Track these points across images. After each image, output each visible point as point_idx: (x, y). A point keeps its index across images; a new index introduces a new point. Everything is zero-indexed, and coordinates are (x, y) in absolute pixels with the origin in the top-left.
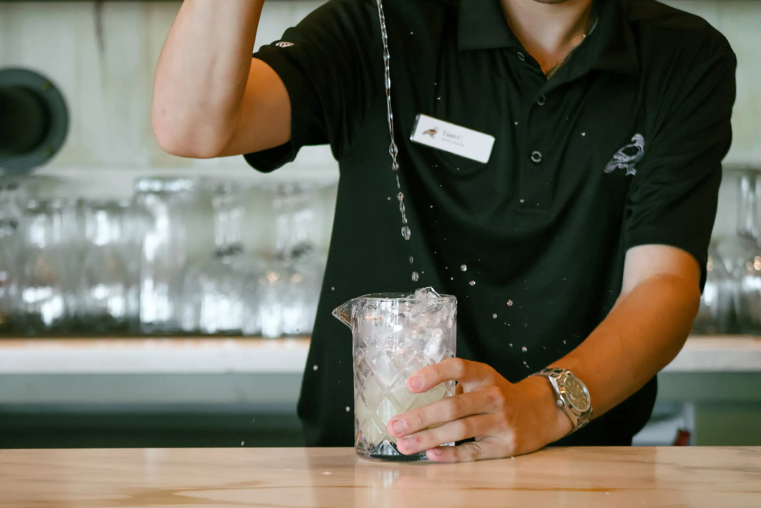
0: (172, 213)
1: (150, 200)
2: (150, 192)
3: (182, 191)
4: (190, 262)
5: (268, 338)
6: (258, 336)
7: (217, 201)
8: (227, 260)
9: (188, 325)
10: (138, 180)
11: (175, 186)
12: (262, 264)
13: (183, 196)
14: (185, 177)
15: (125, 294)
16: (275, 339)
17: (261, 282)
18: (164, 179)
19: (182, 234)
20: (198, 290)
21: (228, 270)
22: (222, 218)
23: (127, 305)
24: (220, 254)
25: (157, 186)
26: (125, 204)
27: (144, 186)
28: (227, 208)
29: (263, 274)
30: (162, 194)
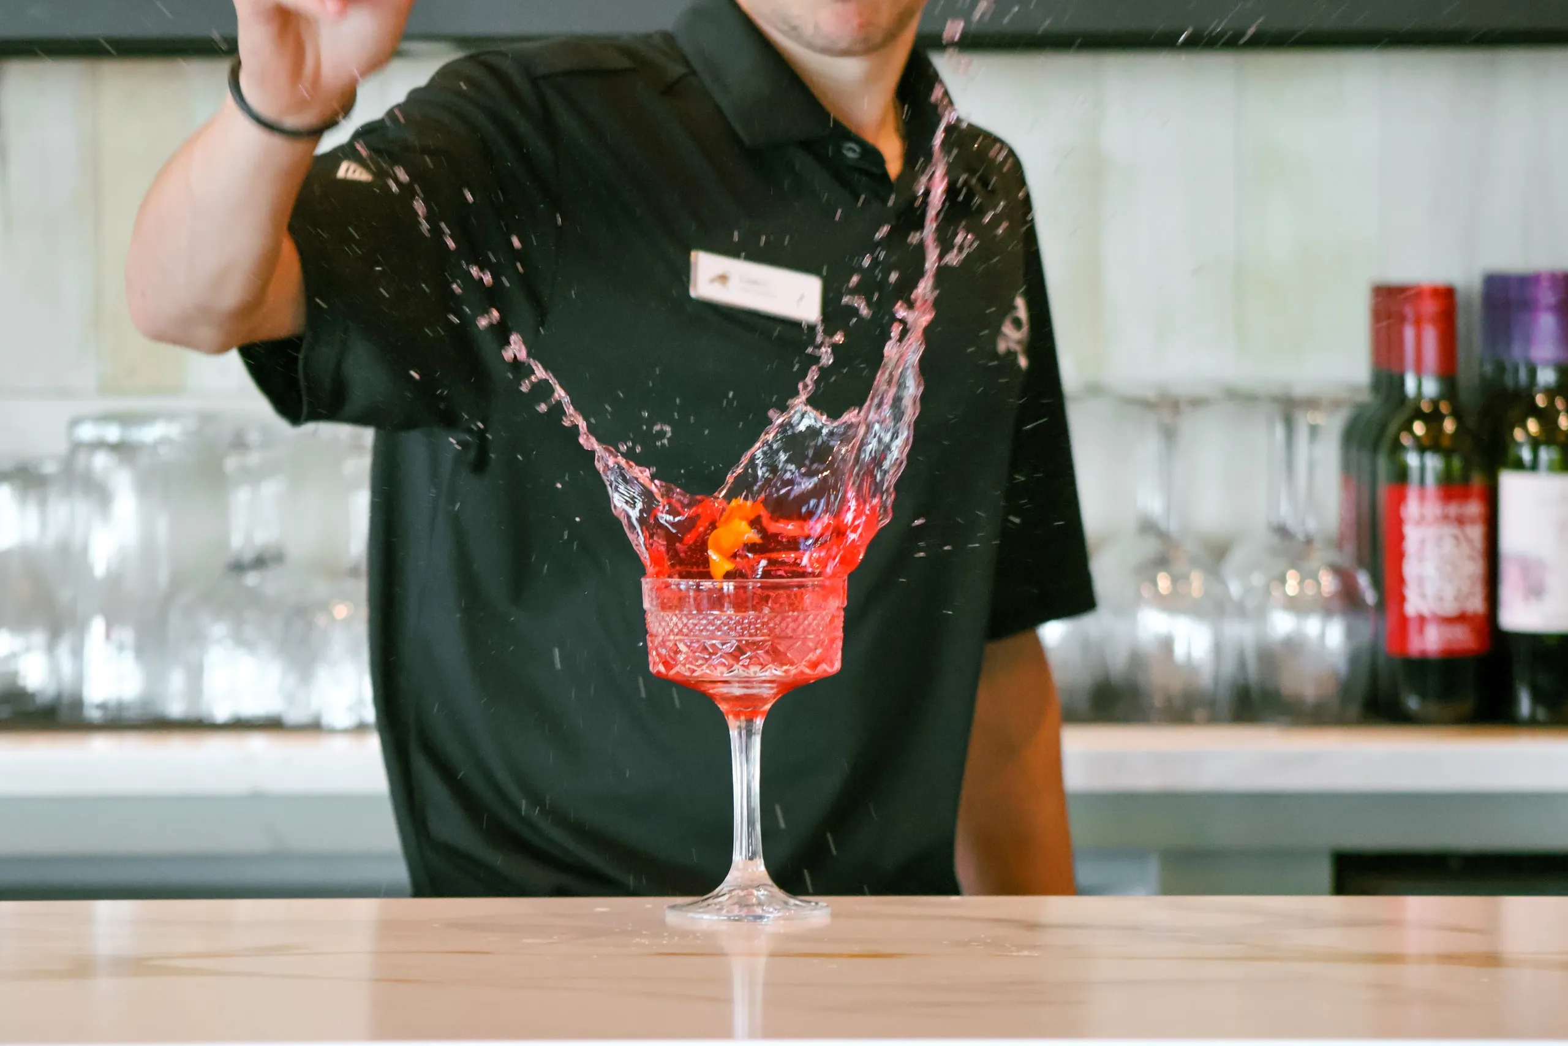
0: (143, 486)
1: (101, 461)
2: (100, 445)
3: (164, 441)
4: (177, 584)
5: (332, 731)
6: (314, 727)
7: (231, 463)
8: (252, 579)
9: (176, 709)
10: (75, 422)
11: (149, 434)
12: (321, 588)
13: (163, 451)
14: (171, 416)
15: (51, 647)
16: (346, 731)
17: (321, 620)
18: (125, 419)
19: (162, 527)
20: (198, 639)
21: (255, 599)
22: (242, 496)
23: (55, 669)
24: (238, 567)
25: (113, 433)
26: (50, 468)
27: (87, 432)
28: (253, 476)
29: (325, 606)
30: (122, 449)
